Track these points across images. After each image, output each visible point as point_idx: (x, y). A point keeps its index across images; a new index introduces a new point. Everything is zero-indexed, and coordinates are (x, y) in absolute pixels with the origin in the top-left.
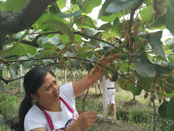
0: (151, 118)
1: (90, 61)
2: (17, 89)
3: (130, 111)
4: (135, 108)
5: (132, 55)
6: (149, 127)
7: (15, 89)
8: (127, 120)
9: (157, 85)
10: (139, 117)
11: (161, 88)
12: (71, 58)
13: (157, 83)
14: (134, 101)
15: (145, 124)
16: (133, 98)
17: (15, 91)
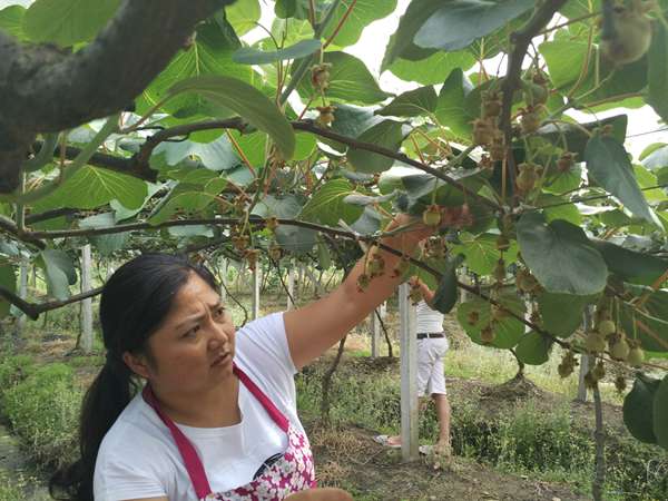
0: (586, 449)
1: (353, 236)
2: (70, 337)
3: (504, 423)
4: (524, 411)
5: (515, 210)
6: (577, 484)
7: (64, 338)
8: (494, 456)
9: (612, 327)
10: (538, 446)
11: (624, 336)
12: (281, 222)
13: (608, 318)
14: (520, 383)
15: (561, 472)
16: (514, 374)
17: (65, 347)
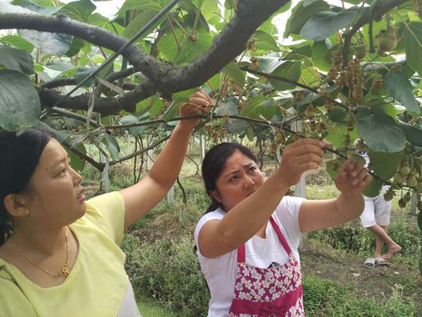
2: (96, 184)
5: (354, 109)
7: (92, 185)
9: (408, 170)
12: (231, 117)
13: (406, 166)
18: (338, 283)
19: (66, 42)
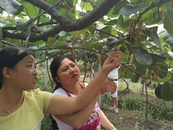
1: (96, 52)
6: (141, 114)
8: (121, 107)
10: (132, 105)
13: (152, 70)
14: (127, 90)
15: (137, 111)
18: (114, 121)
19: (16, 8)
